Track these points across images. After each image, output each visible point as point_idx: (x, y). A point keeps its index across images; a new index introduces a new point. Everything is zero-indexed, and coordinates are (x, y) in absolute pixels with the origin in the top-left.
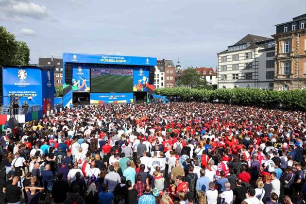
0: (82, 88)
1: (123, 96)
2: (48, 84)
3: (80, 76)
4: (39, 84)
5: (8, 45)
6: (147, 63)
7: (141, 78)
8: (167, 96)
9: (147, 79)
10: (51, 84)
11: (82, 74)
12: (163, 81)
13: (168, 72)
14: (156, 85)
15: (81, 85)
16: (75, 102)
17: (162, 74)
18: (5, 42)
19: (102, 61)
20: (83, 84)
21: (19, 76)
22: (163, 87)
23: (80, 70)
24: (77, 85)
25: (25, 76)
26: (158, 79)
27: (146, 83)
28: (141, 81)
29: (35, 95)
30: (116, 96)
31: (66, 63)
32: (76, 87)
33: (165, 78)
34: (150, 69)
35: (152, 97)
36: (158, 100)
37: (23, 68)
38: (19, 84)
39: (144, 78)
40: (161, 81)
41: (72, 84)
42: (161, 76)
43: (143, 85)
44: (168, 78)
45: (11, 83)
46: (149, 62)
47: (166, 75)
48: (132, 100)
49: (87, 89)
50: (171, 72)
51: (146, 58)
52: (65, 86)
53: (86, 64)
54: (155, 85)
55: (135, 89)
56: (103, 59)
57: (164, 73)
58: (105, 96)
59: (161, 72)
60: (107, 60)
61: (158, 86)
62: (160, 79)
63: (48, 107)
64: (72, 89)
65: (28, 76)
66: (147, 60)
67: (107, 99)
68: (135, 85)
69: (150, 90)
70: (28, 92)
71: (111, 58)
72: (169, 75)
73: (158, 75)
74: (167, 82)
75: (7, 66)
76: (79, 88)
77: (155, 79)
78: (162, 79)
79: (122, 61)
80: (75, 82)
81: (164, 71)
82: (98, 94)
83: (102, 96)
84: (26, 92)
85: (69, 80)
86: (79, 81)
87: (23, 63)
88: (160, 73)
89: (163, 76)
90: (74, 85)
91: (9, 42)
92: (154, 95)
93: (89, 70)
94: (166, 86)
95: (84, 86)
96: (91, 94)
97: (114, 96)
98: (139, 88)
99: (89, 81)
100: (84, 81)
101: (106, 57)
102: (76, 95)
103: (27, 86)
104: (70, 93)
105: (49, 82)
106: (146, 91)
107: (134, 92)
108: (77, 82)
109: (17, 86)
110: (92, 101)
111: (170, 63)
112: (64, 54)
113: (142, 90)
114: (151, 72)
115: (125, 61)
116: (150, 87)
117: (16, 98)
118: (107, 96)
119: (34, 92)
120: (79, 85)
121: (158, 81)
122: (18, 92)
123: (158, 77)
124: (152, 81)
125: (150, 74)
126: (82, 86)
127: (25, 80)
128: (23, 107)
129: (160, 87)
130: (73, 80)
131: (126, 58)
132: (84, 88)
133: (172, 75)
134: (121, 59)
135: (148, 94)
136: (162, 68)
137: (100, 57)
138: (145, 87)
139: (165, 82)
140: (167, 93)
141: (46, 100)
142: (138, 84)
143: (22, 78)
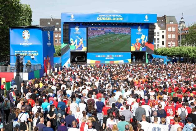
0: (79, 47)
1: (120, 56)
2: (48, 44)
3: (77, 35)
4: (40, 43)
5: (14, 8)
6: (146, 20)
7: (140, 36)
8: (169, 56)
9: (145, 38)
10: (50, 44)
11: (79, 33)
12: (164, 40)
13: (169, 29)
14: (156, 43)
15: (78, 44)
16: (72, 61)
17: (163, 32)
18: (12, 5)
19: (98, 20)
20: (80, 44)
21: (23, 36)
22: (164, 46)
23: (77, 29)
24: (75, 45)
25: (28, 36)
26: (158, 37)
27: (145, 42)
28: (139, 39)
29: (37, 54)
30: (113, 56)
31: (65, 23)
32: (74, 47)
33: (167, 37)
34: (149, 27)
35: (151, 57)
36: (157, 60)
37: (27, 28)
38: (24, 44)
39: (143, 37)
40: (161, 40)
41: (70, 44)
42: (161, 34)
43: (142, 45)
44: (169, 37)
45: (17, 43)
46: (148, 19)
47: (168, 33)
48: (130, 60)
49: (84, 49)
50: (174, 29)
51: (145, 15)
52: (63, 45)
53: (84, 23)
55: (133, 49)
56: (100, 17)
57: (165, 31)
58: (102, 56)
59: (161, 29)
60: (104, 19)
61: (158, 45)
62: (160, 37)
63: (49, 66)
64: (69, 48)
65: (31, 37)
66: (147, 17)
67: (104, 59)
68: (133, 44)
69: (149, 50)
70: (31, 52)
71: (107, 16)
72: (171, 33)
73: (158, 33)
74: (168, 40)
75: (14, 28)
76: (76, 48)
77: (155, 37)
78: (163, 37)
79: (119, 19)
80: (72, 42)
81: (165, 29)
82: (94, 54)
83: (99, 56)
84: (30, 52)
85: (67, 40)
86: (76, 41)
87: (27, 25)
88: (161, 31)
89: (164, 34)
90: (72, 45)
91: (15, 5)
92: (154, 55)
93: (86, 29)
94: (167, 46)
95: (81, 46)
96: (88, 54)
97: (111, 56)
98: (137, 47)
99: (85, 40)
100: (81, 40)
101: (102, 16)
102: (73, 54)
103: (30, 46)
104: (68, 54)
105: (49, 42)
106: (144, 50)
107: (132, 52)
108: (74, 41)
109: (22, 46)
110: (89, 61)
111: (172, 19)
112: (63, 15)
113: (141, 49)
114: (150, 30)
115: (122, 19)
116: (149, 46)
117: (21, 57)
118: (104, 56)
119: (36, 52)
120: (76, 44)
121: (158, 39)
122: (22, 52)
123: (158, 35)
124: (151, 40)
126: (80, 46)
127: (28, 40)
128: (27, 65)
129: (161, 46)
130: (71, 39)
131: (123, 15)
132: (81, 47)
133: (174, 33)
134: (118, 17)
135: (147, 53)
136: (162, 25)
137: (96, 15)
138: (144, 46)
139: (166, 40)
140: (168, 53)
141: (46, 59)
142: (136, 43)
143: (26, 39)
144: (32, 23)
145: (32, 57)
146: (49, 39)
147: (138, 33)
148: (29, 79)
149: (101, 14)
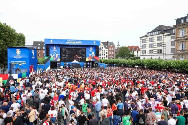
0: (56, 59)
2: (32, 57)
3: (55, 52)
4: (26, 56)
5: (12, 36)
6: (95, 44)
7: (91, 53)
8: (107, 64)
9: (94, 54)
10: (34, 57)
12: (108, 55)
13: (110, 49)
14: (101, 57)
15: (55, 57)
18: (10, 34)
20: (56, 57)
21: (16, 52)
22: (108, 58)
24: (53, 57)
25: (20, 52)
27: (94, 56)
28: (91, 54)
29: (25, 63)
31: (47, 44)
33: (109, 53)
34: (97, 48)
37: (19, 48)
38: (17, 57)
39: (93, 53)
40: (106, 55)
43: (92, 57)
44: (110, 53)
47: (109, 51)
49: (59, 60)
51: (94, 41)
52: (46, 58)
53: (58, 45)
55: (87, 60)
56: (68, 42)
57: (108, 50)
60: (71, 43)
61: (104, 58)
63: (32, 70)
64: (50, 59)
65: (21, 53)
66: (95, 42)
68: (87, 57)
69: (96, 60)
70: (21, 62)
71: (72, 41)
72: (111, 51)
73: (104, 51)
74: (110, 55)
75: (11, 47)
76: (54, 59)
77: (100, 53)
78: (107, 53)
79: (80, 43)
80: (51, 56)
81: (108, 48)
84: (20, 62)
85: (48, 54)
86: (54, 55)
88: (106, 50)
89: (108, 51)
90: (51, 57)
91: (12, 33)
92: (99, 63)
95: (57, 58)
98: (90, 59)
99: (60, 55)
100: (57, 55)
102: (52, 63)
103: (21, 58)
104: (49, 62)
105: (33, 56)
106: (94, 61)
107: (87, 62)
109: (15, 58)
111: (112, 43)
112: (45, 39)
115: (81, 43)
116: (97, 58)
117: (13, 65)
119: (24, 62)
120: (54, 57)
121: (104, 54)
122: (16, 62)
123: (104, 52)
124: (97, 54)
125: (96, 51)
126: (56, 58)
127: (19, 55)
129: (106, 58)
130: (51, 54)
131: (82, 41)
132: (57, 59)
133: (113, 51)
134: (79, 42)
135: (95, 62)
136: (106, 47)
137: (66, 40)
138: (93, 58)
139: (109, 55)
140: (108, 62)
141: (31, 66)
142: (89, 56)
143: (18, 54)
144: (25, 44)
145: (20, 65)
146: (33, 54)
147: (90, 51)
148: (18, 78)
149: (69, 40)
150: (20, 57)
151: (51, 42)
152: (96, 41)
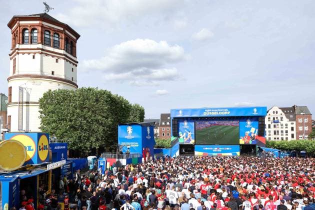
1: (228, 149)
2: (148, 137)
3: (186, 129)
4: (139, 137)
5: (124, 109)
6: (255, 113)
7: (249, 129)
9: (255, 131)
10: (150, 137)
11: (187, 127)
12: (294, 132)
13: (300, 121)
15: (186, 137)
17: (292, 124)
18: (122, 107)
19: (205, 114)
20: (189, 137)
21: (127, 131)
23: (186, 123)
24: (183, 138)
25: (131, 131)
26: (286, 129)
27: (255, 135)
28: (248, 132)
29: (138, 145)
30: (221, 149)
31: (174, 118)
32: (182, 140)
33: (297, 129)
34: (259, 120)
36: (267, 153)
37: (130, 125)
38: (128, 137)
39: (253, 130)
40: (290, 132)
41: (179, 137)
42: (290, 126)
44: (301, 129)
45: (123, 137)
46: (257, 112)
47: (298, 124)
48: (238, 153)
49: (192, 142)
50: (306, 121)
52: (173, 138)
54: (266, 137)
55: (242, 142)
56: (206, 112)
57: (295, 122)
58: (209, 149)
59: (290, 121)
60: (211, 113)
61: (287, 138)
62: (289, 129)
64: (178, 141)
65: (133, 131)
66: (255, 110)
67: (211, 151)
68: (242, 137)
69: (260, 143)
70: (133, 143)
71: (214, 110)
72: (302, 124)
73: (286, 125)
74: (299, 133)
75: (121, 124)
76: (185, 141)
78: (292, 129)
79: (226, 113)
80: (181, 135)
81: (294, 120)
82: (202, 146)
83: (207, 149)
85: (176, 134)
88: (289, 123)
89: (294, 126)
90: (181, 138)
91: (125, 106)
93: (194, 123)
94: (297, 138)
96: (195, 146)
97: (218, 149)
98: (246, 140)
99: (193, 133)
100: (189, 133)
101: (209, 110)
103: (133, 139)
104: (177, 146)
105: (149, 135)
107: (240, 145)
108: (183, 134)
109: (126, 138)
110: (196, 153)
111: (304, 109)
113: (251, 142)
114: (260, 123)
115: (229, 113)
116: (260, 139)
118: (211, 149)
119: (137, 143)
121: (287, 132)
122: (127, 143)
123: (286, 128)
124: (262, 133)
125: (259, 125)
126: (188, 139)
128: (126, 153)
129: (290, 139)
130: (180, 133)
131: (230, 109)
132: (190, 140)
133: (307, 124)
134: (224, 111)
135: (257, 146)
136: (291, 116)
137: (203, 110)
138: (254, 139)
139: (297, 133)
141: (145, 149)
142: (245, 136)
143: (129, 133)
145: (128, 147)
146: (149, 133)
147: (248, 126)
149: (207, 109)
150: (131, 137)
151: (180, 115)
152: (258, 108)
